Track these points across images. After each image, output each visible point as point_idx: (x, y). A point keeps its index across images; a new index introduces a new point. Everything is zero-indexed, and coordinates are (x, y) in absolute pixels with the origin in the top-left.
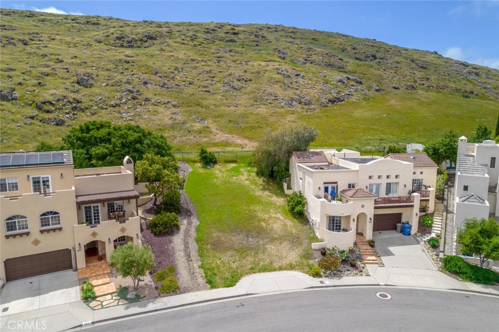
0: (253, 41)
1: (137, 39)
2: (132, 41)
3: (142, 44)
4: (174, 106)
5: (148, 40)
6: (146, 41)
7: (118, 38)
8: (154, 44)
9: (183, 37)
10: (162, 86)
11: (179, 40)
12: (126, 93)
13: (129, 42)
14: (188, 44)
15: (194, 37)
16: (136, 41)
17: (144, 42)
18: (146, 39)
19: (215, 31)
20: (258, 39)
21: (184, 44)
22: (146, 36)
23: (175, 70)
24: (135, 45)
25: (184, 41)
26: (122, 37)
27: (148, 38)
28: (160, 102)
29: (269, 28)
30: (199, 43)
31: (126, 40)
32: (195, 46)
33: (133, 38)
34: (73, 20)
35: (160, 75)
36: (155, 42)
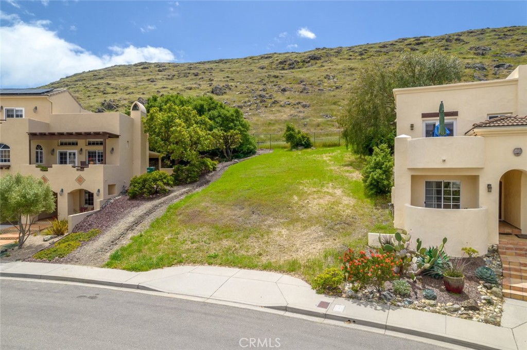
0: (442, 46)
1: (299, 61)
2: (293, 63)
3: (303, 65)
4: (304, 106)
5: (311, 61)
6: (309, 62)
7: (281, 63)
8: (316, 63)
9: (351, 53)
10: (301, 92)
11: (346, 56)
12: (255, 98)
13: (290, 65)
14: (355, 59)
15: (363, 52)
16: (298, 62)
17: (307, 63)
18: (309, 59)
19: (394, 45)
20: (449, 43)
21: (350, 59)
22: (310, 57)
23: (325, 78)
24: (296, 67)
25: (350, 57)
26: (285, 61)
27: (311, 59)
28: (289, 104)
29: (472, 32)
30: (368, 56)
31: (288, 63)
32: (362, 59)
33: (295, 61)
34: (250, 58)
35: (304, 83)
36: (318, 61)
